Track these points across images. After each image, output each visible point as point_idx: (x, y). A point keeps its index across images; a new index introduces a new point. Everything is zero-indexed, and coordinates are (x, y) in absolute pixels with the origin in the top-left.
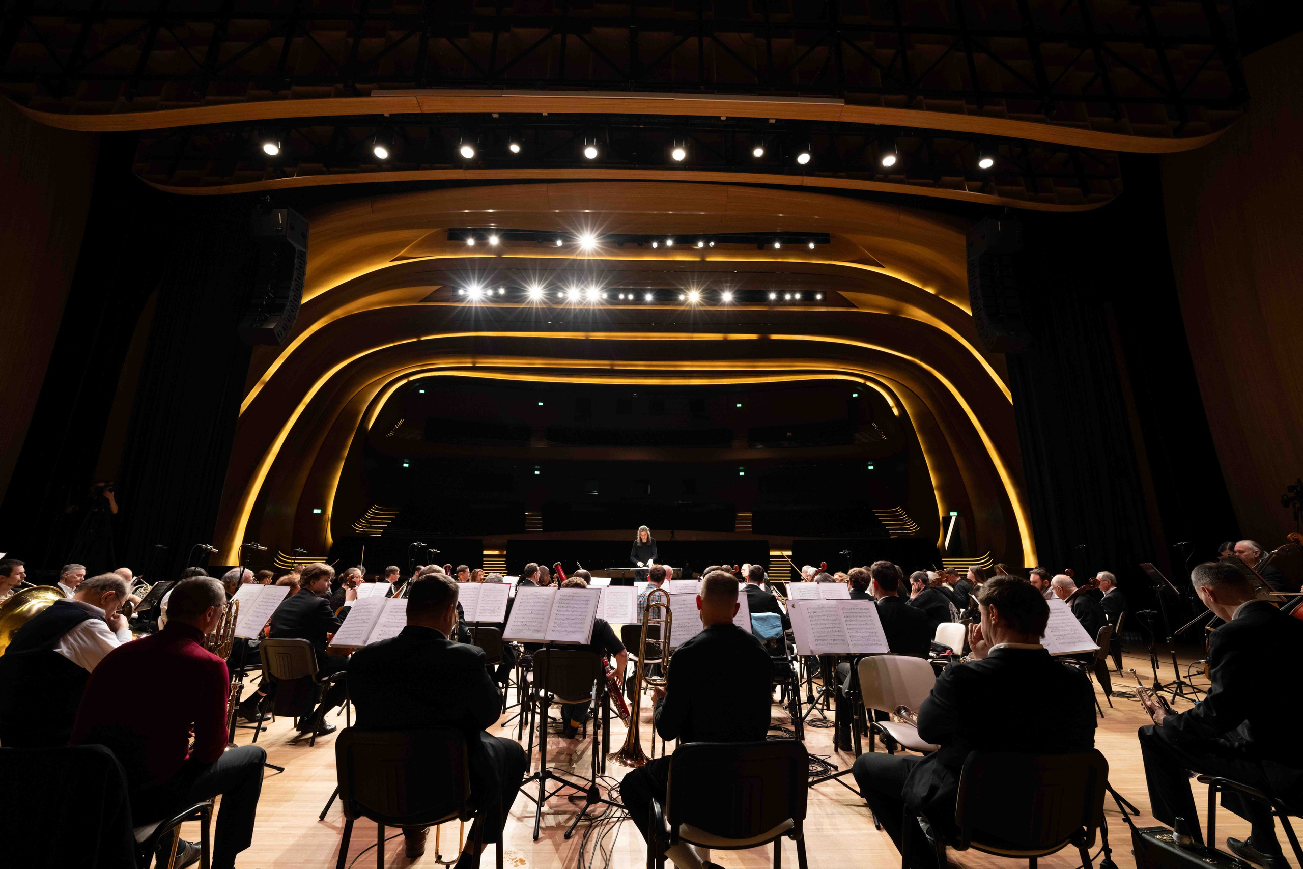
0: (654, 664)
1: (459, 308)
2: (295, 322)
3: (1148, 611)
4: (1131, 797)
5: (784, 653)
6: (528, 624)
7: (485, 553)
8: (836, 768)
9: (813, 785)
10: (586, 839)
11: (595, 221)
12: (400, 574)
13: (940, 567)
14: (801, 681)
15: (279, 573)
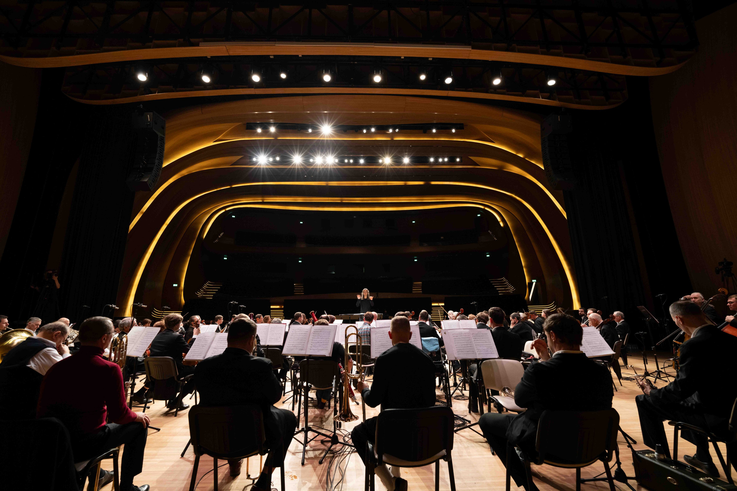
0: (368, 367)
1: (253, 169)
2: (159, 177)
3: (641, 332)
4: (632, 434)
5: (440, 359)
6: (296, 345)
7: (272, 307)
8: (470, 422)
9: (457, 431)
10: (331, 464)
11: (330, 118)
12: (223, 320)
13: (527, 310)
14: (450, 375)
15: (154, 320)
